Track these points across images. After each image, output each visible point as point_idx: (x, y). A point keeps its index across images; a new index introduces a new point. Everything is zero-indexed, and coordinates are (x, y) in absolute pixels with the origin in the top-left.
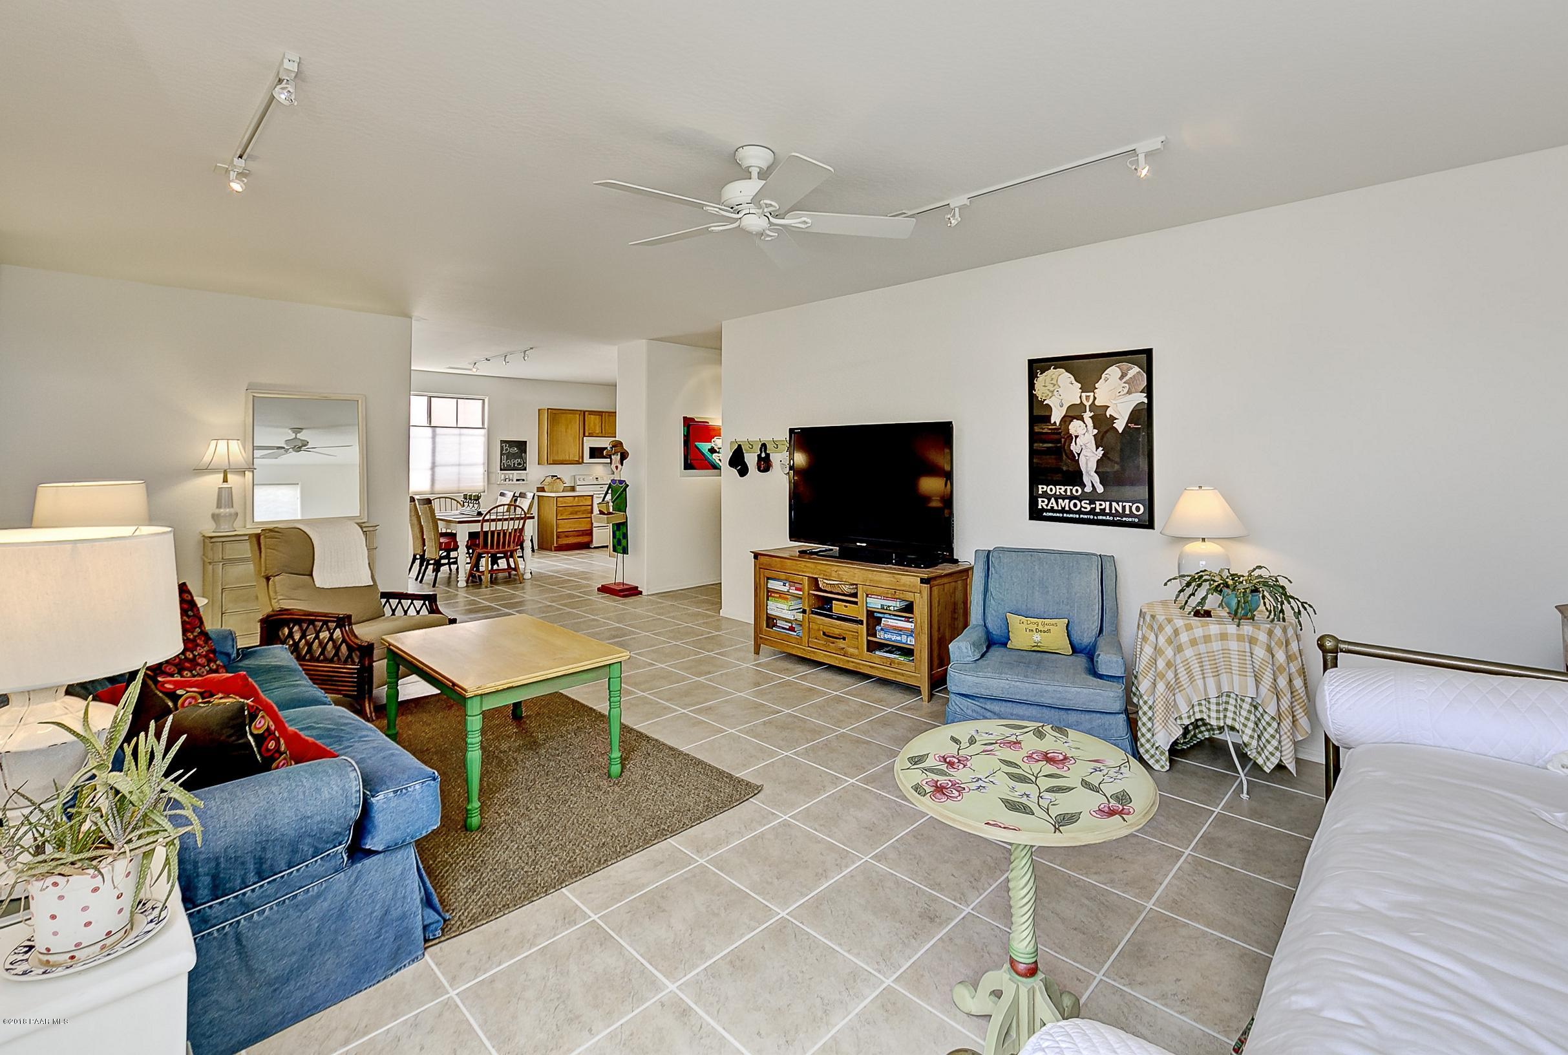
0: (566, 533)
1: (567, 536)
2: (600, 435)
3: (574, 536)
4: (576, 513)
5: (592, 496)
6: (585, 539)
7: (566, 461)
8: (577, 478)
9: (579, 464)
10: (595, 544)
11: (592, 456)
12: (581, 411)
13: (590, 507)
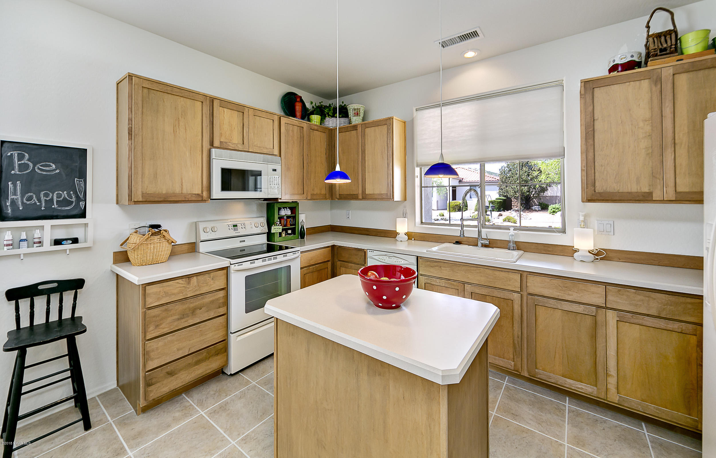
0: (169, 368)
1: (171, 374)
2: (240, 147)
3: (190, 366)
4: (193, 311)
5: (227, 268)
6: (213, 365)
7: (175, 195)
8: (201, 226)
9: (203, 200)
10: (234, 367)
11: (226, 186)
12: (205, 96)
13: (222, 294)
